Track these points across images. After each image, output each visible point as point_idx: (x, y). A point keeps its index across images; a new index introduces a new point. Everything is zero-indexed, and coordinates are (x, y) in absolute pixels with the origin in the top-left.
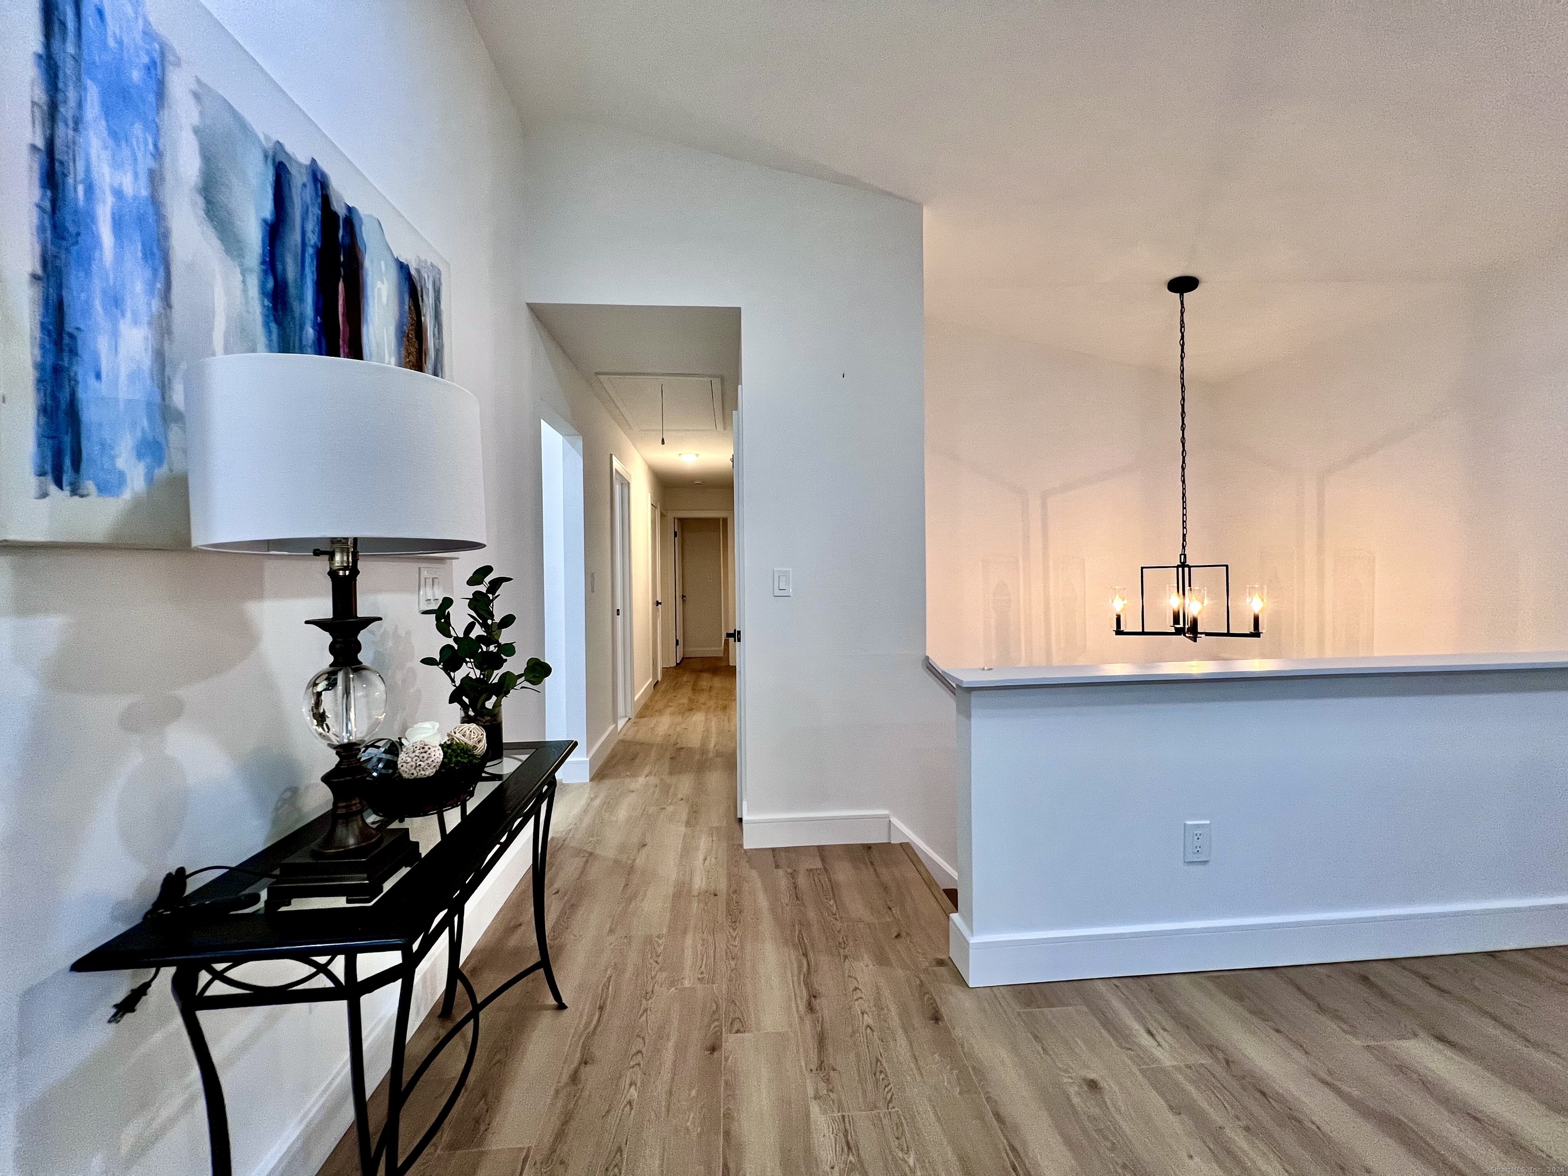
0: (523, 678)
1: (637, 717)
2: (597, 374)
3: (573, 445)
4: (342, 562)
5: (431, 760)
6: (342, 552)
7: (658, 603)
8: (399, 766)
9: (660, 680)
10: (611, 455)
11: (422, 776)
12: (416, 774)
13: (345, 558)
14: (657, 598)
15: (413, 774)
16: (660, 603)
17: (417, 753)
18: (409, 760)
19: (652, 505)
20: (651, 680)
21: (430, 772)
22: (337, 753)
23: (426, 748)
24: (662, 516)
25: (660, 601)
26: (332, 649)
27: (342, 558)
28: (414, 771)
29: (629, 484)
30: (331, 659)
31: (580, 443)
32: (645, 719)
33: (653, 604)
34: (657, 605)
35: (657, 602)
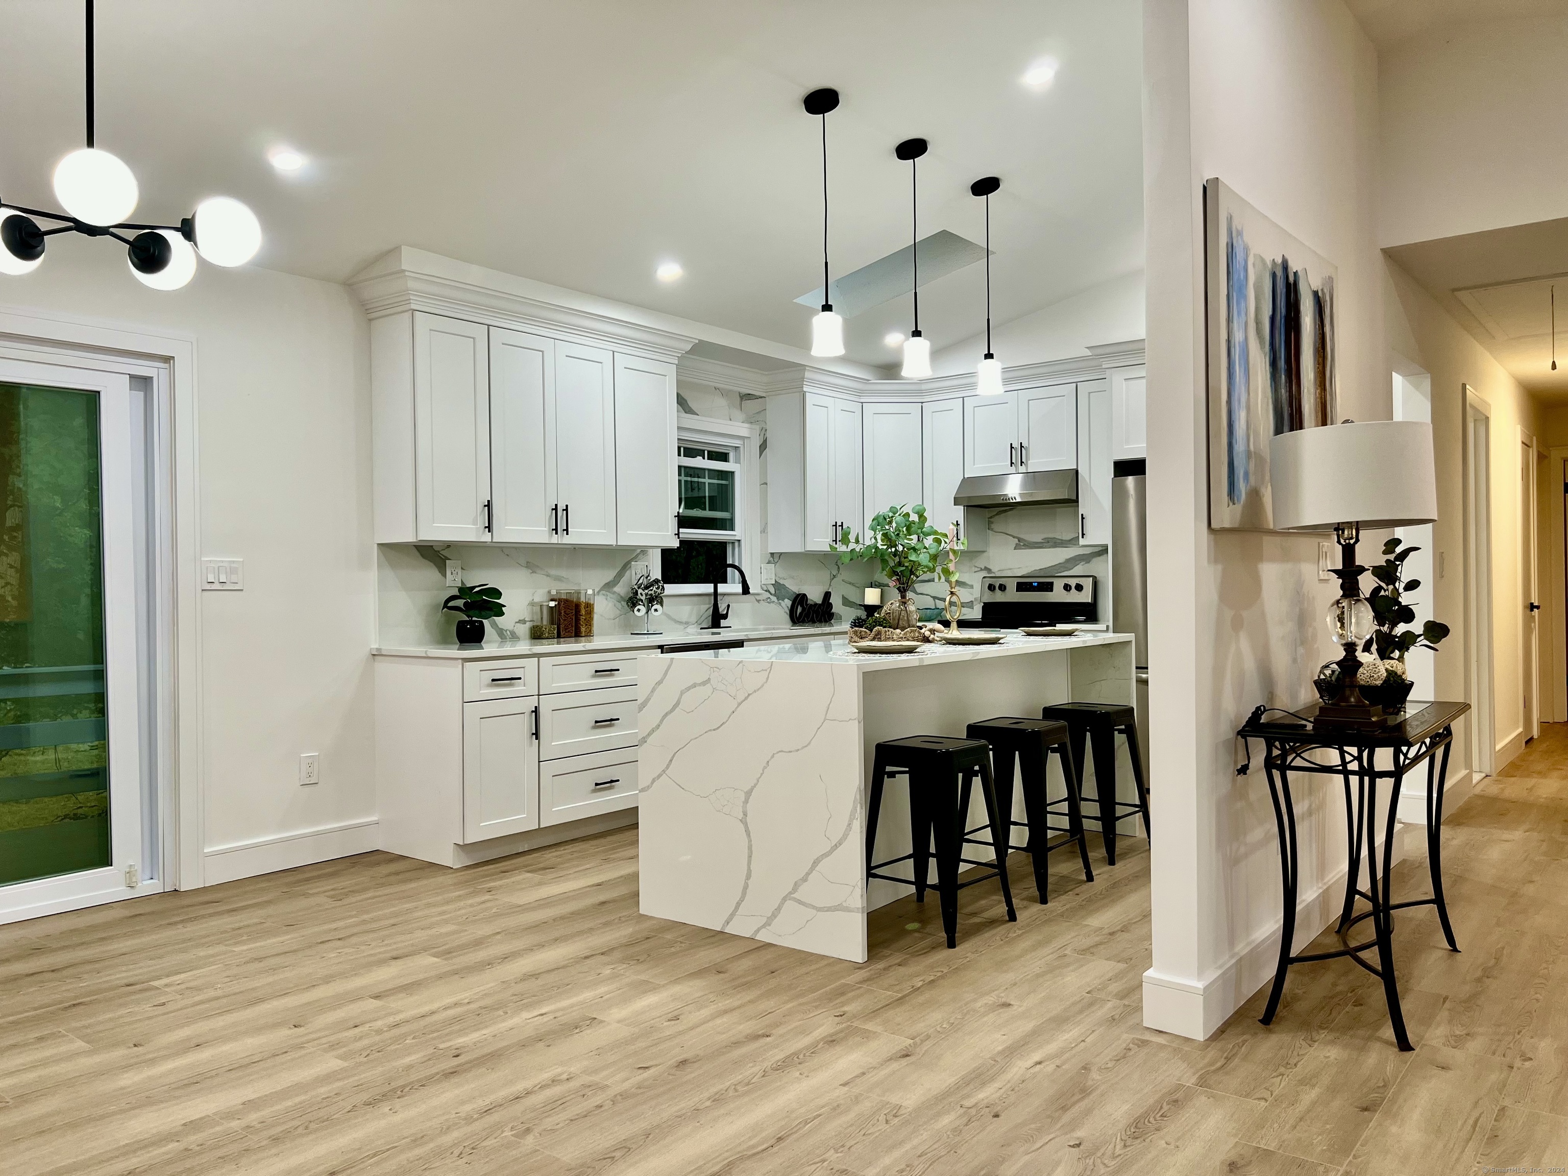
0: (1422, 637)
1: (1500, 774)
2: (1454, 290)
3: (1417, 387)
4: (1348, 534)
5: (1380, 674)
6: (1348, 528)
7: (1532, 607)
8: (1358, 676)
9: (1535, 737)
10: (1464, 386)
11: (1373, 684)
12: (1370, 683)
13: (1350, 532)
14: (1530, 600)
15: (1368, 682)
16: (1538, 607)
17: (1371, 668)
18: (1365, 672)
19: (1523, 443)
20: (1520, 730)
21: (1379, 683)
22: (1345, 649)
23: (1377, 665)
24: (1542, 458)
25: (1536, 604)
26: (1342, 587)
27: (1348, 532)
28: (1369, 680)
29: (1487, 419)
30: (1341, 593)
31: (1427, 384)
32: (1513, 779)
33: (1525, 607)
34: (1532, 610)
35: (1532, 604)
